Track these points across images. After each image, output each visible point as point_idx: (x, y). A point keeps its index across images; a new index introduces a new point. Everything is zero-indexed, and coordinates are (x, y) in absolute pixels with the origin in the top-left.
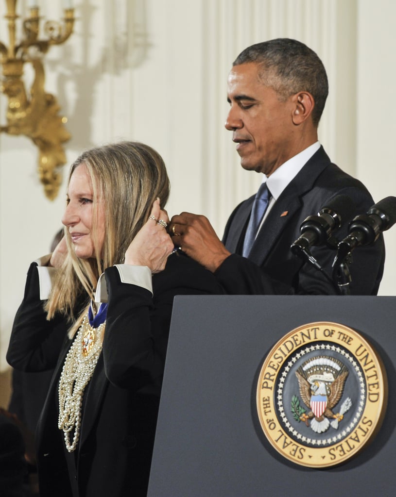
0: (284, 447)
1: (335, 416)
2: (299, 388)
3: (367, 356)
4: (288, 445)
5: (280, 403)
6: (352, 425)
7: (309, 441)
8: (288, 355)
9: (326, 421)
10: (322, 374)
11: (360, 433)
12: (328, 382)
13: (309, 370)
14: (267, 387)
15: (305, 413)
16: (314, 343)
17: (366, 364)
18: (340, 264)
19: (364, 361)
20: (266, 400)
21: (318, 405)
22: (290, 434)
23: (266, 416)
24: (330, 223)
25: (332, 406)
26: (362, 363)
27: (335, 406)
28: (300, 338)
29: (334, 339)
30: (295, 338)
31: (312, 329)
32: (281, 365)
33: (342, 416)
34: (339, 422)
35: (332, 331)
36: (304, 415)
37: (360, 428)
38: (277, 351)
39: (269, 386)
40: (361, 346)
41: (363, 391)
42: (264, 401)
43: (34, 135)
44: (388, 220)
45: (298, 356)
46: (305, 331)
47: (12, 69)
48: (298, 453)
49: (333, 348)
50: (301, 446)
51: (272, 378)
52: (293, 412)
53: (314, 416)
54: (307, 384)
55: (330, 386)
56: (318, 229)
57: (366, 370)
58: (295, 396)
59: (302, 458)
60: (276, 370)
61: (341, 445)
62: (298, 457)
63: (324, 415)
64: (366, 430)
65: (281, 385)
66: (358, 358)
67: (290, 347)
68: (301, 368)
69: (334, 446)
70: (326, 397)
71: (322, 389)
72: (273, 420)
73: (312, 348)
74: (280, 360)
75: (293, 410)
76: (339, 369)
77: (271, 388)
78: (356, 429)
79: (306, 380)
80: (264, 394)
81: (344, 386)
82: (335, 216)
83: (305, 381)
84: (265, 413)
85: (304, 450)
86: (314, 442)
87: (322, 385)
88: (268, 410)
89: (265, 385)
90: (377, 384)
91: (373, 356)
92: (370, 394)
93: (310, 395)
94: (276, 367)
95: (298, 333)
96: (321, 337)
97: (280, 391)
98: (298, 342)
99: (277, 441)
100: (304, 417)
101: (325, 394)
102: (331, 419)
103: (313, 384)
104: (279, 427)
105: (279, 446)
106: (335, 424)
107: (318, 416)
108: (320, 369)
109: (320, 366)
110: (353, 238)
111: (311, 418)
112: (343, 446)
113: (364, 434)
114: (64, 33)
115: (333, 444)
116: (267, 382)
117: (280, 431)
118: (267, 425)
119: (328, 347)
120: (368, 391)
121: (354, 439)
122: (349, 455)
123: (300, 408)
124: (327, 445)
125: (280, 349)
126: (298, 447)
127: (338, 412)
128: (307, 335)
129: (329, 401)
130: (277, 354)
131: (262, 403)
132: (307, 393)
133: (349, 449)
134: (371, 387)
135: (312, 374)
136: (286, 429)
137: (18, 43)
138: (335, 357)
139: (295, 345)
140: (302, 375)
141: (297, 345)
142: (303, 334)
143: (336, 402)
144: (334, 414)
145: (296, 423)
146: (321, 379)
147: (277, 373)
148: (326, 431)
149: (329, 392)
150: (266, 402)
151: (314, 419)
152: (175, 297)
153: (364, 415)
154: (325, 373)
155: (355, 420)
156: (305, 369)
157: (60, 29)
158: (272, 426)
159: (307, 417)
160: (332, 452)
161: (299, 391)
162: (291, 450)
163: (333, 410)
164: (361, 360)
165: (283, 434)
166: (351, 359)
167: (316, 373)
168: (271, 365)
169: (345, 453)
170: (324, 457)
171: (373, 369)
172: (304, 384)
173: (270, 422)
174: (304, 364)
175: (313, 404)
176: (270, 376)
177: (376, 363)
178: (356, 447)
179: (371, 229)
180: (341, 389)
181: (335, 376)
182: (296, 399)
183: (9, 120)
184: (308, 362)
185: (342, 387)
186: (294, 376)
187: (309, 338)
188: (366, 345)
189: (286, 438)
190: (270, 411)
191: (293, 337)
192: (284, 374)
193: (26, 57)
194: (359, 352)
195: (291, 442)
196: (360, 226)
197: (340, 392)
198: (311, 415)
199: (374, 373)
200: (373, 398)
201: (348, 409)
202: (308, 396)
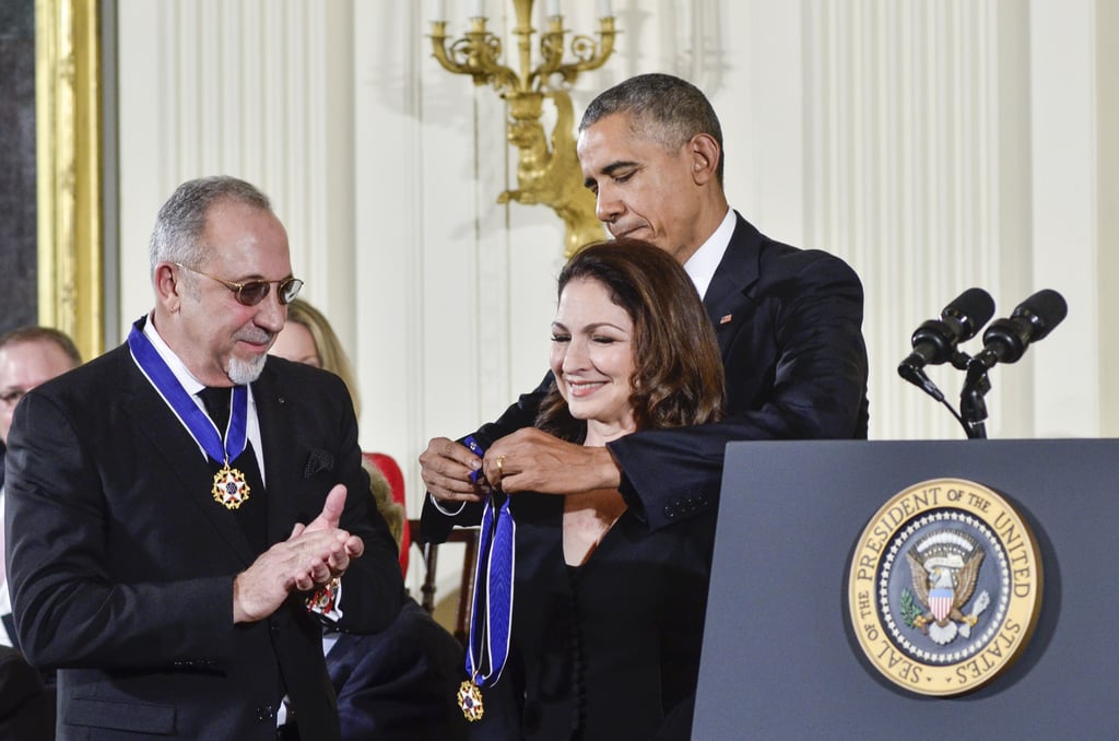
0: (891, 666)
1: (965, 619)
2: (911, 577)
3: (1011, 529)
4: (897, 662)
5: (884, 601)
6: (990, 632)
7: (927, 656)
8: (896, 528)
9: (952, 627)
10: (946, 556)
11: (1002, 643)
12: (955, 568)
13: (926, 550)
14: (865, 577)
15: (921, 614)
16: (933, 511)
17: (1010, 541)
18: (972, 391)
19: (1007, 536)
20: (864, 596)
21: (940, 604)
22: (899, 647)
23: (864, 619)
24: (957, 330)
25: (961, 604)
26: (1004, 540)
27: (965, 604)
28: (912, 503)
29: (963, 504)
30: (906, 503)
31: (931, 490)
32: (885, 544)
33: (976, 618)
34: (971, 628)
35: (960, 492)
36: (919, 618)
37: (1001, 635)
38: (879, 524)
39: (868, 575)
40: (1003, 514)
41: (1006, 581)
42: (860, 598)
43: (557, 204)
44: (1043, 325)
45: (910, 529)
46: (919, 493)
47: (525, 107)
48: (911, 675)
49: (962, 517)
50: (915, 664)
51: (871, 563)
52: (903, 614)
53: (934, 619)
54: (923, 571)
55: (958, 574)
56: (938, 340)
57: (1011, 550)
58: (907, 590)
59: (917, 681)
60: (878, 551)
61: (974, 662)
62: (912, 680)
63: (950, 617)
64: (1010, 639)
65: (885, 574)
66: (999, 532)
67: (898, 517)
68: (914, 548)
69: (965, 664)
70: (952, 591)
71: (945, 579)
72: (874, 626)
73: (931, 518)
74: (883, 536)
75: (904, 611)
76: (970, 548)
77: (870, 579)
78: (997, 637)
79: (922, 565)
80: (861, 587)
81: (978, 574)
82: (964, 319)
83: (920, 567)
84: (863, 615)
85: (921, 670)
86: (934, 658)
87: (946, 573)
88: (866, 610)
89: (862, 574)
90: (1027, 569)
91: (1020, 528)
92: (1016, 585)
93: (928, 588)
94: (877, 547)
95: (910, 496)
96: (943, 502)
97: (884, 583)
99: (880, 657)
100: (919, 621)
101: (951, 585)
102: (959, 623)
103: (933, 571)
104: (882, 636)
105: (882, 664)
106: (965, 631)
107: (940, 620)
108: (943, 549)
109: (942, 545)
110: (989, 353)
111: (929, 623)
112: (977, 663)
113: (1007, 644)
114: (599, 54)
115: (963, 660)
116: (864, 570)
117: (885, 642)
118: (865, 634)
119: (954, 516)
120: (1014, 581)
121: (994, 653)
122: (986, 676)
123: (914, 608)
124: (955, 662)
125: (883, 521)
126: (911, 665)
127: (970, 611)
128: (923, 499)
129: (957, 596)
130: (878, 528)
131: (857, 600)
132: (924, 585)
133: (986, 667)
134: (1018, 574)
135: (930, 557)
136: (893, 640)
137: (533, 69)
138: (965, 531)
139: (905, 514)
140: (916, 559)
141: (908, 514)
142: (916, 498)
143: (966, 598)
144: (964, 615)
145: (909, 630)
146: (944, 564)
147: (879, 556)
148: (952, 641)
149: (956, 583)
150: (863, 600)
151: (934, 624)
152: (728, 445)
153: (1008, 616)
154: (950, 555)
155: (995, 624)
156: (920, 549)
157: (594, 48)
158: (873, 635)
159: (924, 620)
160: (961, 671)
161: (911, 582)
162: (901, 669)
163: (963, 609)
164: (1003, 535)
165: (888, 647)
166: (988, 534)
167: (937, 554)
168: (871, 544)
169: (980, 674)
170: (949, 680)
171: (1020, 548)
172: (920, 572)
173: (869, 628)
174: (919, 542)
175: (933, 602)
176: (869, 560)
177: (1025, 538)
178: (996, 663)
179: (1017, 339)
180: (974, 579)
181: (965, 560)
182: (908, 594)
183: (520, 181)
184: (924, 538)
185: (975, 575)
186: (905, 559)
187: (926, 503)
188: (1011, 513)
189: (893, 652)
190: (869, 613)
191: (902, 503)
192: (890, 557)
193: (544, 89)
194: (1000, 523)
195: (901, 659)
196: (1000, 334)
197: (973, 584)
198: (931, 618)
199: (1023, 554)
200: (1021, 591)
201: (985, 607)
202: (925, 590)
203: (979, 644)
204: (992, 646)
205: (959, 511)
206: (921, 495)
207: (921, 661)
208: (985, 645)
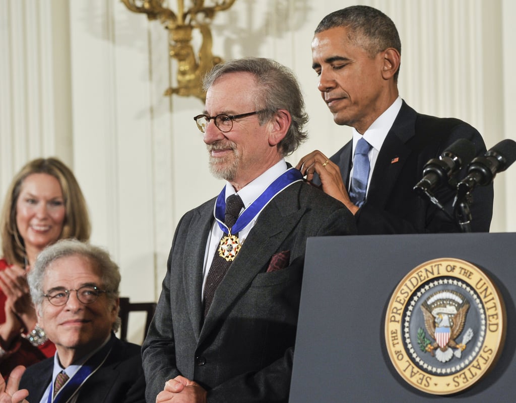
0: (412, 376)
1: (458, 346)
2: (423, 320)
3: (486, 289)
4: (415, 374)
5: (407, 335)
6: (474, 354)
7: (434, 370)
8: (414, 290)
9: (450, 351)
10: (445, 307)
11: (481, 361)
12: (451, 314)
13: (433, 303)
14: (395, 321)
15: (430, 344)
16: (437, 279)
17: (485, 297)
18: (460, 204)
19: (484, 293)
20: (394, 333)
21: (442, 337)
22: (417, 364)
23: (394, 347)
24: (451, 165)
25: (455, 337)
26: (482, 296)
27: (458, 337)
28: (424, 274)
29: (455, 274)
30: (420, 274)
31: (435, 266)
32: (407, 299)
33: (465, 346)
34: (462, 352)
35: (454, 266)
36: (429, 346)
37: (481, 356)
38: (404, 287)
40: (481, 280)
41: (483, 322)
42: (392, 334)
43: (202, 96)
44: (505, 161)
45: (423, 290)
47: (181, 35)
48: (424, 382)
49: (455, 282)
50: (427, 375)
51: (399, 312)
52: (419, 343)
53: (438, 347)
54: (431, 316)
55: (453, 318)
56: (439, 172)
57: (486, 303)
58: (421, 328)
59: (428, 386)
60: (403, 304)
61: (464, 373)
62: (425, 385)
63: (448, 345)
64: (486, 358)
65: (407, 319)
66: (478, 291)
67: (415, 283)
68: (426, 302)
69: (458, 374)
70: (450, 329)
71: (445, 321)
72: (401, 351)
73: (436, 283)
74: (406, 295)
75: (419, 342)
76: (460, 301)
77: (398, 322)
78: (478, 357)
79: (431, 312)
80: (392, 327)
81: (466, 317)
82: (456, 158)
83: (429, 314)
84: (394, 345)
85: (430, 378)
86: (439, 371)
87: (445, 318)
88: (396, 342)
89: (393, 319)
90: (497, 314)
91: (492, 289)
92: (490, 325)
93: (435, 327)
94: (402, 302)
95: (423, 269)
96: (443, 273)
97: (407, 324)
98: (422, 278)
99: (405, 371)
100: (429, 348)
101: (448, 325)
102: (454, 349)
103: (437, 316)
104: (406, 357)
105: (406, 375)
106: (458, 354)
107: (442, 347)
108: (443, 302)
109: (443, 300)
110: (471, 179)
111: (436, 349)
112: (466, 374)
113: (485, 361)
115: (457, 372)
116: (394, 316)
117: (408, 361)
118: (395, 356)
119: (450, 281)
120: (488, 322)
121: (476, 367)
122: (472, 382)
123: (426, 340)
125: (406, 285)
126: (424, 376)
127: (461, 342)
128: (431, 271)
129: (452, 332)
130: (403, 289)
131: (390, 335)
132: (432, 325)
133: (471, 376)
134: (491, 318)
135: (435, 307)
137: (186, 10)
138: (457, 291)
139: (419, 281)
140: (427, 309)
141: (421, 281)
142: (427, 270)
143: (458, 333)
144: (457, 344)
145: (423, 354)
146: (445, 312)
147: (403, 307)
148: (450, 360)
149: (452, 324)
150: (394, 335)
151: (439, 349)
152: (308, 239)
153: (485, 344)
154: (448, 306)
155: (477, 349)
156: (429, 302)
158: (400, 357)
159: (432, 348)
160: (456, 379)
161: (424, 323)
162: (418, 379)
163: (456, 340)
164: (481, 293)
165: (410, 364)
166: (472, 292)
167: (440, 306)
168: (398, 300)
169: (467, 381)
170: (448, 385)
171: (492, 301)
172: (429, 317)
173: (398, 353)
174: (428, 298)
175: (437, 335)
176: (397, 310)
177: (495, 295)
178: (478, 374)
179: (489, 170)
180: (463, 321)
181: (458, 309)
182: (422, 331)
183: (179, 82)
184: (432, 296)
185: (464, 319)
186: (420, 309)
187: (433, 273)
188: (486, 279)
190: (398, 343)
191: (418, 274)
192: (410, 308)
193: (193, 23)
194: (479, 286)
195: (418, 372)
196: (478, 167)
197: (462, 324)
198: (436, 346)
199: (494, 305)
200: (493, 328)
201: (470, 339)
202: (432, 328)
203: (467, 362)
204: (475, 363)
205: (453, 278)
206: (430, 269)
207: (431, 373)
208: (471, 362)
